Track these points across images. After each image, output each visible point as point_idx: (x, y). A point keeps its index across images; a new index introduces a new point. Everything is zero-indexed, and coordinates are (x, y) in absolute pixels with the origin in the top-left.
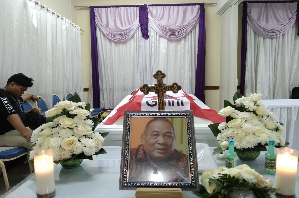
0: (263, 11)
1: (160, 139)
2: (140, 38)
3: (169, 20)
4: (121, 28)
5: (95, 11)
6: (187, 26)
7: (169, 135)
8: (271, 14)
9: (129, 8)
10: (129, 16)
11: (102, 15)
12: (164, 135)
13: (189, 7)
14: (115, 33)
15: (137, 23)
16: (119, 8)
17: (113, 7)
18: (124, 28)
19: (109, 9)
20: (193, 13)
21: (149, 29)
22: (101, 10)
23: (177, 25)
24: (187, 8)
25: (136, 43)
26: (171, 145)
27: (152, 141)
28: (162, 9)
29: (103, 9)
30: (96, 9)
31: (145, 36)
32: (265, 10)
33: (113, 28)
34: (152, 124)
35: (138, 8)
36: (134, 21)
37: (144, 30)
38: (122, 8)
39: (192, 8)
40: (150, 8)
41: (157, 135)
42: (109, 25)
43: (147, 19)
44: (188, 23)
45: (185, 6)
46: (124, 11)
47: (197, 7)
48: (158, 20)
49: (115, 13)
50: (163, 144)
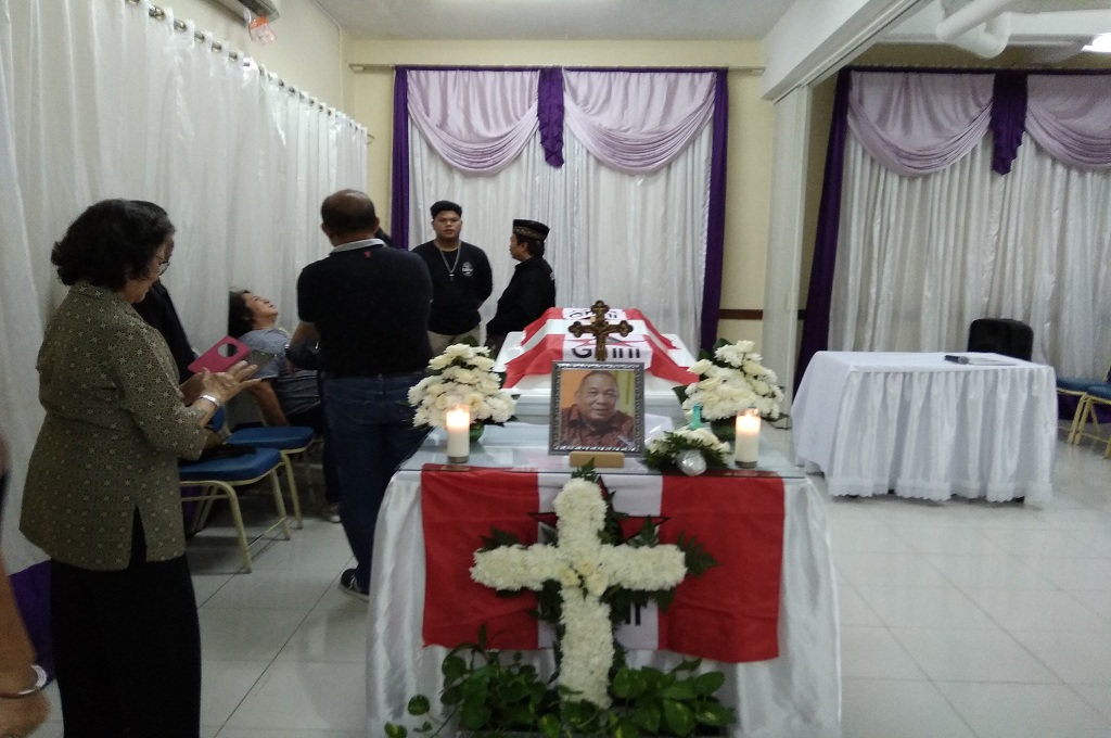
0: (895, 95)
1: (600, 398)
2: (537, 163)
3: (626, 112)
4: (483, 132)
5: (409, 80)
6: (674, 133)
7: (611, 393)
8: (918, 106)
9: (509, 76)
10: (509, 97)
11: (427, 94)
12: (605, 393)
13: (685, 79)
14: (465, 146)
15: (530, 119)
16: (480, 73)
17: (463, 69)
18: (493, 134)
19: (451, 74)
20: (694, 96)
21: (566, 137)
22: (427, 77)
23: (645, 129)
24: (677, 81)
25: (524, 179)
26: (613, 406)
27: (590, 400)
28: (603, 82)
29: (434, 75)
30: (413, 73)
31: (553, 157)
32: (903, 94)
33: (460, 131)
34: (589, 378)
35: (536, 76)
36: (524, 113)
37: (549, 141)
38: (489, 75)
39: (692, 81)
40: (571, 77)
41: (596, 393)
42: (450, 122)
43: (561, 108)
44: (678, 123)
45: (673, 75)
46: (494, 84)
47: (708, 78)
48: (592, 113)
49: (466, 87)
50: (603, 404)
